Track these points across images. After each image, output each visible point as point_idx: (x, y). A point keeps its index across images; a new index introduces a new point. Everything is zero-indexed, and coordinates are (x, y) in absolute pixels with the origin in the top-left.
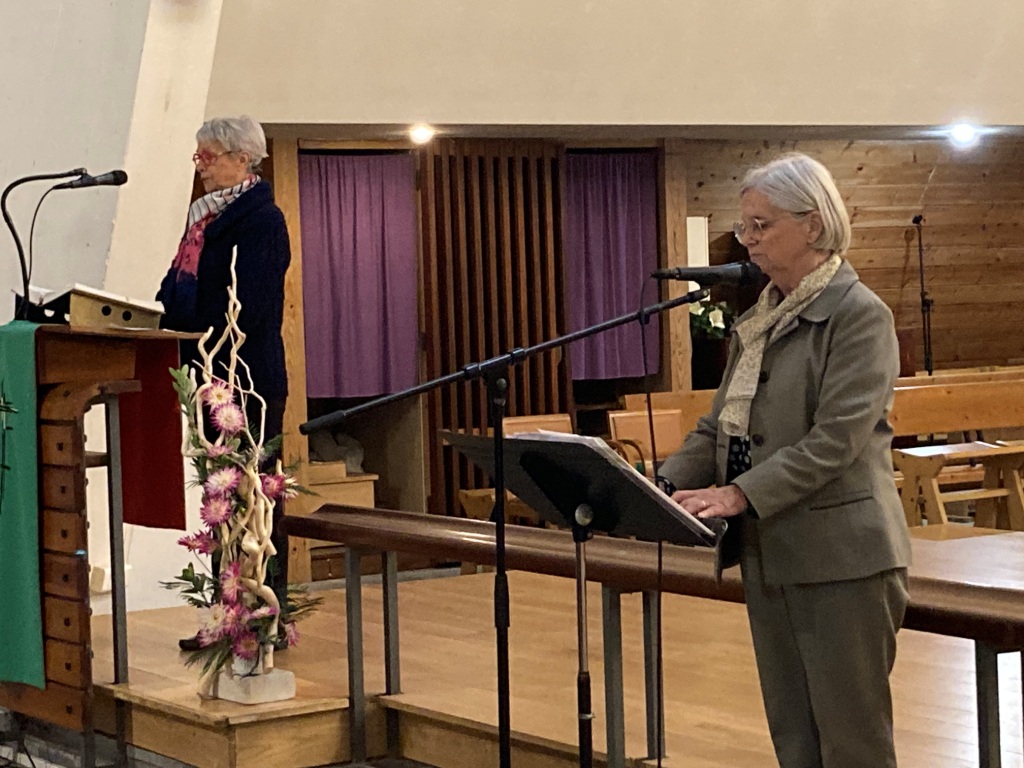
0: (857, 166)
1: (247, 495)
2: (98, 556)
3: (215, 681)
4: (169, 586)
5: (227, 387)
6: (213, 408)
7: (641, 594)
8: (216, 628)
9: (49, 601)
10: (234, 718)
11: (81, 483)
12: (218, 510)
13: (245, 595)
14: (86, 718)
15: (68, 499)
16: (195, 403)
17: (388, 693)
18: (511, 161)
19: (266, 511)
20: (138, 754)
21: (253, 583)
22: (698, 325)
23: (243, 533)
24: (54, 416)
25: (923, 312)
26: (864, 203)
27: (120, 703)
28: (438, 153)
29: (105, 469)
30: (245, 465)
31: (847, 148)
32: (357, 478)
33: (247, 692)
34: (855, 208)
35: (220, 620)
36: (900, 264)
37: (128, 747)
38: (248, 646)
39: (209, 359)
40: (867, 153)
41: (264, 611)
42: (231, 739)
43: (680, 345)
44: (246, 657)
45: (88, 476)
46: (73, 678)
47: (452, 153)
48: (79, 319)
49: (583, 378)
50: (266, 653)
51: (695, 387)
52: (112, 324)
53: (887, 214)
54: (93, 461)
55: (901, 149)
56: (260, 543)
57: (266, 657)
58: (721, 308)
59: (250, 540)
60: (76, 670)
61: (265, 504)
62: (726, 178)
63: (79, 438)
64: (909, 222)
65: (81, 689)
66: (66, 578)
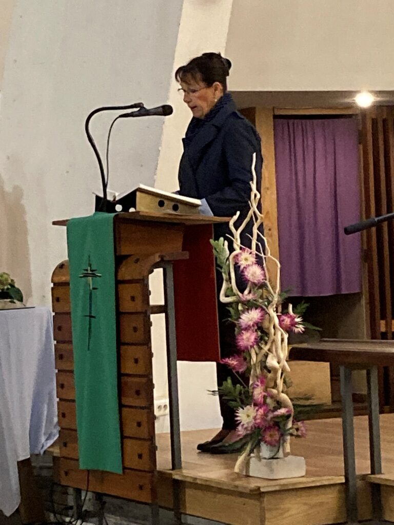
1: (268, 328)
3: (247, 463)
5: (251, 253)
6: (242, 267)
8: (249, 423)
9: (125, 411)
10: (264, 487)
11: (147, 325)
12: (248, 339)
13: (269, 400)
14: (153, 494)
15: (139, 336)
17: (373, 472)
19: (282, 340)
20: (190, 520)
21: (275, 391)
23: (267, 355)
24: (127, 277)
27: (177, 483)
28: (374, 117)
29: (163, 315)
30: (267, 307)
33: (271, 470)
35: (251, 417)
37: (182, 516)
38: (272, 436)
39: (237, 234)
41: (282, 411)
42: (261, 502)
44: (269, 443)
45: (152, 320)
46: (144, 464)
47: (385, 116)
48: (144, 206)
50: (284, 441)
54: (155, 310)
56: (279, 363)
57: (285, 444)
59: (272, 360)
60: (146, 457)
61: (282, 335)
63: (146, 293)
65: (149, 472)
66: (138, 393)
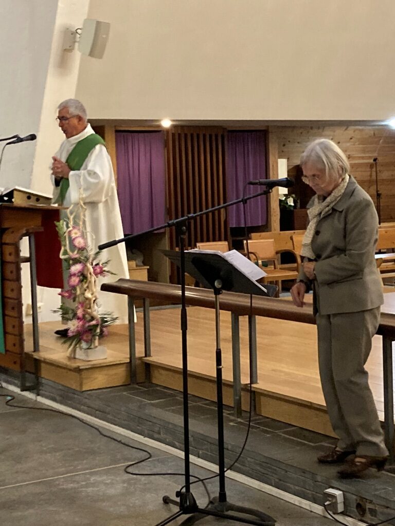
0: (350, 137)
1: (87, 274)
2: (26, 300)
3: (74, 351)
4: (55, 311)
5: (79, 230)
6: (73, 238)
7: (247, 316)
8: (74, 329)
9: (6, 318)
10: (82, 366)
11: (19, 269)
12: (74, 281)
13: (87, 316)
14: (22, 366)
15: (14, 276)
16: (65, 236)
17: (146, 356)
18: (204, 136)
20: (43, 381)
21: (90, 311)
22: (283, 204)
23: (85, 290)
24: (7, 241)
25: (377, 198)
26: (354, 153)
27: (36, 360)
28: (173, 132)
29: (29, 264)
30: (86, 262)
31: (346, 130)
32: (140, 268)
33: (87, 356)
34: (349, 155)
35: (76, 326)
36: (369, 178)
37: (39, 378)
38: (87, 337)
39: (71, 217)
40: (354, 131)
41: (94, 322)
42: (81, 375)
43: (275, 212)
44: (87, 341)
45: (21, 266)
46: (16, 349)
47: (179, 132)
48: (18, 201)
49: (234, 226)
51: (281, 230)
52: (32, 203)
53: (363, 158)
54: (24, 260)
55: (368, 130)
56: (92, 295)
57: (95, 341)
58: (292, 197)
59: (88, 293)
60: (17, 346)
61: (95, 279)
62: (295, 142)
63: (18, 251)
64: (372, 161)
65: (19, 354)
66: (13, 308)
